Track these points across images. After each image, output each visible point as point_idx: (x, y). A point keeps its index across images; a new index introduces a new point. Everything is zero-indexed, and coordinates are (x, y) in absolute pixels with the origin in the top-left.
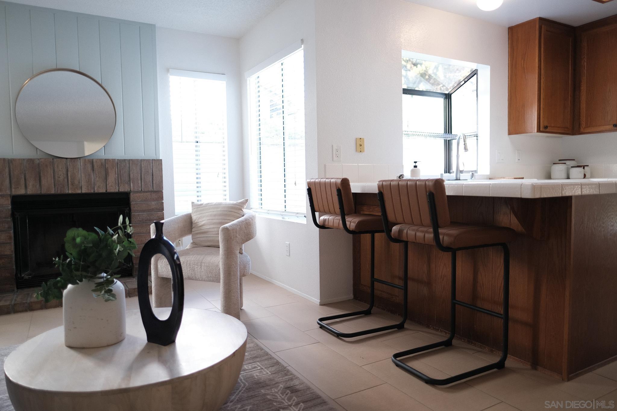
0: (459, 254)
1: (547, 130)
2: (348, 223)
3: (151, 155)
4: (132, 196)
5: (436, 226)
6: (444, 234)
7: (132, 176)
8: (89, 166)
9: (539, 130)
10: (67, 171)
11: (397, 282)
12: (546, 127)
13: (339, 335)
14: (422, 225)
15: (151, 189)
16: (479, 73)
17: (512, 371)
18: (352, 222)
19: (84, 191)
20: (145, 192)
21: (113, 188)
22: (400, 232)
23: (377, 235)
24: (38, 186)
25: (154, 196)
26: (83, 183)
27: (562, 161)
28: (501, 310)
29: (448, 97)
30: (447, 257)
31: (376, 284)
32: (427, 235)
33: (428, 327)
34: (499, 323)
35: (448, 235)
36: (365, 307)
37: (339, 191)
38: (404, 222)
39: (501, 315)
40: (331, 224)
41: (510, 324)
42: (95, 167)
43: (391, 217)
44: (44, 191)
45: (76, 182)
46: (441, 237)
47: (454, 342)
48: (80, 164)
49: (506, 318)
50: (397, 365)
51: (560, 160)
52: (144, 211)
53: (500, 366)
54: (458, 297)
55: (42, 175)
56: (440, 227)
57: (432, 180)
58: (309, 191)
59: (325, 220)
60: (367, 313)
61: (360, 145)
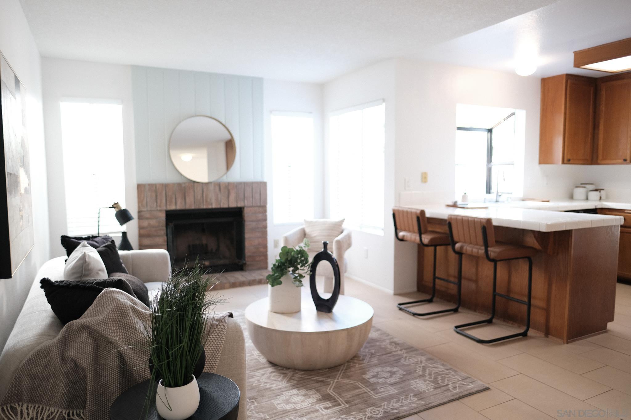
0: (499, 264)
1: (570, 162)
2: (423, 239)
3: (258, 179)
4: (246, 211)
5: (486, 245)
6: (491, 251)
7: (246, 195)
8: (217, 188)
9: (563, 162)
10: (203, 192)
11: (452, 279)
12: (569, 160)
13: (415, 315)
14: (477, 244)
15: (259, 204)
16: (516, 114)
17: (532, 338)
18: (426, 239)
19: (214, 206)
20: (255, 207)
21: (233, 204)
22: (462, 247)
23: (438, 248)
24: (183, 203)
25: (261, 209)
26: (213, 201)
27: (583, 185)
28: (526, 299)
29: (490, 131)
30: (491, 265)
31: (437, 281)
32: (480, 251)
33: (475, 310)
34: (525, 308)
35: (494, 252)
36: (428, 297)
37: (418, 218)
38: (465, 242)
39: (526, 302)
40: (409, 238)
41: (532, 308)
42: (222, 188)
43: (456, 238)
44: (188, 207)
45: (209, 200)
46: (489, 253)
47: (494, 320)
48: (212, 187)
49: (529, 305)
50: (458, 333)
51: (582, 184)
52: (253, 221)
53: (524, 335)
54: (498, 291)
55: (186, 195)
56: (489, 247)
57: (485, 219)
58: (394, 215)
59: (404, 236)
60: (430, 301)
61: (424, 178)
